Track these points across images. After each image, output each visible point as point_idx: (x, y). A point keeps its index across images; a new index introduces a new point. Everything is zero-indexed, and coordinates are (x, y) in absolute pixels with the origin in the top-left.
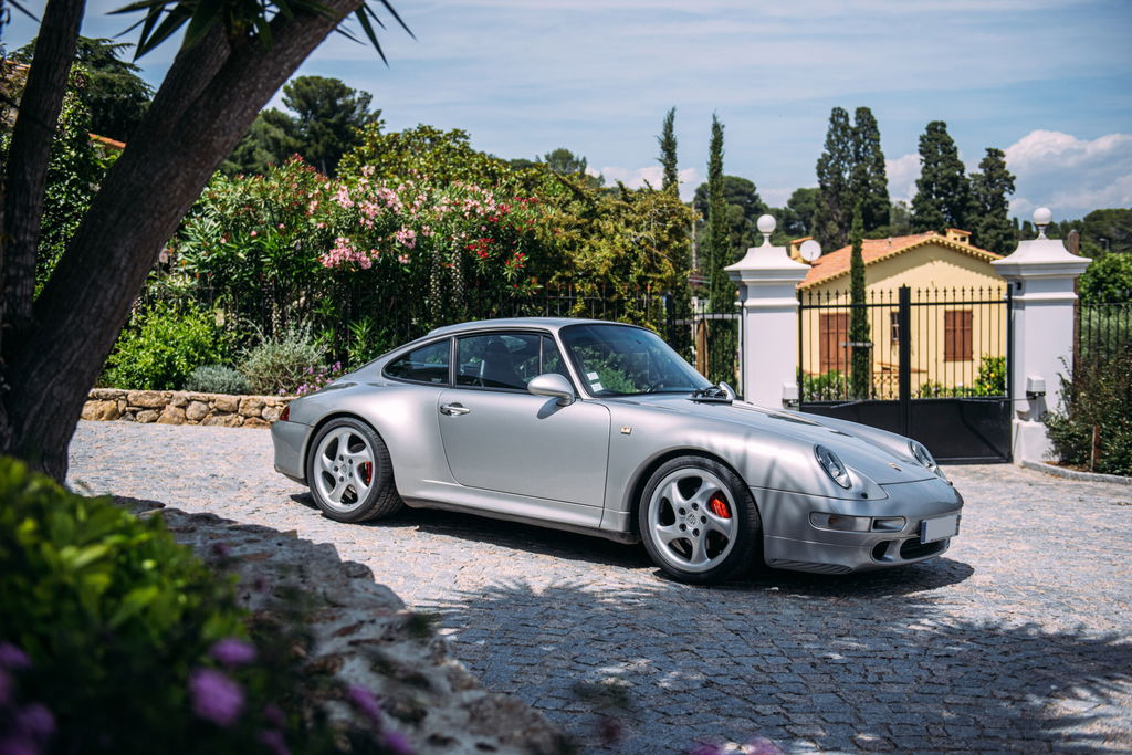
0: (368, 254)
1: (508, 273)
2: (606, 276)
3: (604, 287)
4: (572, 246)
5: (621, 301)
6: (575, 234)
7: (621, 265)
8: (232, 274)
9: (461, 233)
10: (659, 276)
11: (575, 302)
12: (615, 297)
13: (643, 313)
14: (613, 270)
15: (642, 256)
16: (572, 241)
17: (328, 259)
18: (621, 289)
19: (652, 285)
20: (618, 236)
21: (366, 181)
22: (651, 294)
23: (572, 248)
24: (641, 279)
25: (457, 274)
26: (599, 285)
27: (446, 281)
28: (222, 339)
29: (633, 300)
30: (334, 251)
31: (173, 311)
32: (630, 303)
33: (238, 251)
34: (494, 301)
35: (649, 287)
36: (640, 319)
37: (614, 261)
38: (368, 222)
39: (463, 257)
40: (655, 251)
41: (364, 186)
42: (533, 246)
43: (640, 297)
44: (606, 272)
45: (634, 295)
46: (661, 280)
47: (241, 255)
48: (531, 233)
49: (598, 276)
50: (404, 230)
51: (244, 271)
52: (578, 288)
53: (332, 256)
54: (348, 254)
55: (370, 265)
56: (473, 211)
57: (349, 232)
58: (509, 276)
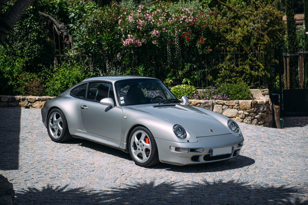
0: (140, 41)
1: (198, 45)
2: (239, 43)
3: (239, 48)
4: (227, 31)
5: (246, 54)
6: (229, 26)
7: (247, 39)
8: (91, 50)
9: (179, 30)
10: (262, 43)
11: (227, 55)
12: (244, 52)
13: (256, 58)
14: (242, 41)
15: (256, 34)
16: (227, 29)
17: (125, 43)
18: (246, 49)
19: (260, 47)
20: (245, 27)
21: (140, 11)
22: (260, 50)
23: (227, 32)
24: (255, 44)
25: (177, 46)
26: (237, 47)
27: (173, 49)
28: (87, 75)
29: (252, 53)
30: (127, 40)
31: (69, 65)
32: (250, 55)
33: (93, 41)
34: (193, 56)
35: (259, 48)
36: (255, 61)
37: (243, 38)
38: (140, 28)
39: (180, 39)
40: (261, 32)
41: (139, 13)
42: (209, 33)
43: (255, 52)
44: (239, 42)
45: (252, 51)
46: (264, 44)
47: (93, 42)
48: (208, 28)
49: (236, 44)
50: (155, 31)
51: (95, 48)
52: (228, 49)
53: (126, 42)
54: (132, 41)
55: (141, 45)
56: (184, 21)
57: (133, 32)
58: (198, 47)
